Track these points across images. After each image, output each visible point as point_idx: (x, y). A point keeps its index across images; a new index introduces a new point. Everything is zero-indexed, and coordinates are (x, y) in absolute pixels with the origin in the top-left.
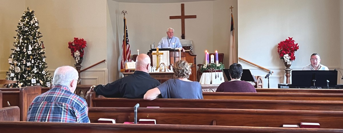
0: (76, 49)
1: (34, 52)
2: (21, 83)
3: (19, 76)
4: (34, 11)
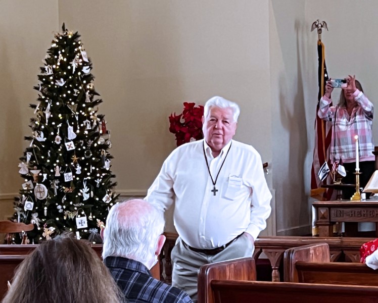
1: (81, 143)
2: (51, 228)
3: (44, 210)
4: (79, 34)
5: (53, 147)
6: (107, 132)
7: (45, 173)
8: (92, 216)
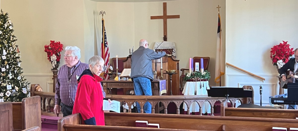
0: (52, 53)
1: (9, 56)
4: (8, 13)
6: (19, 52)
8: (13, 85)
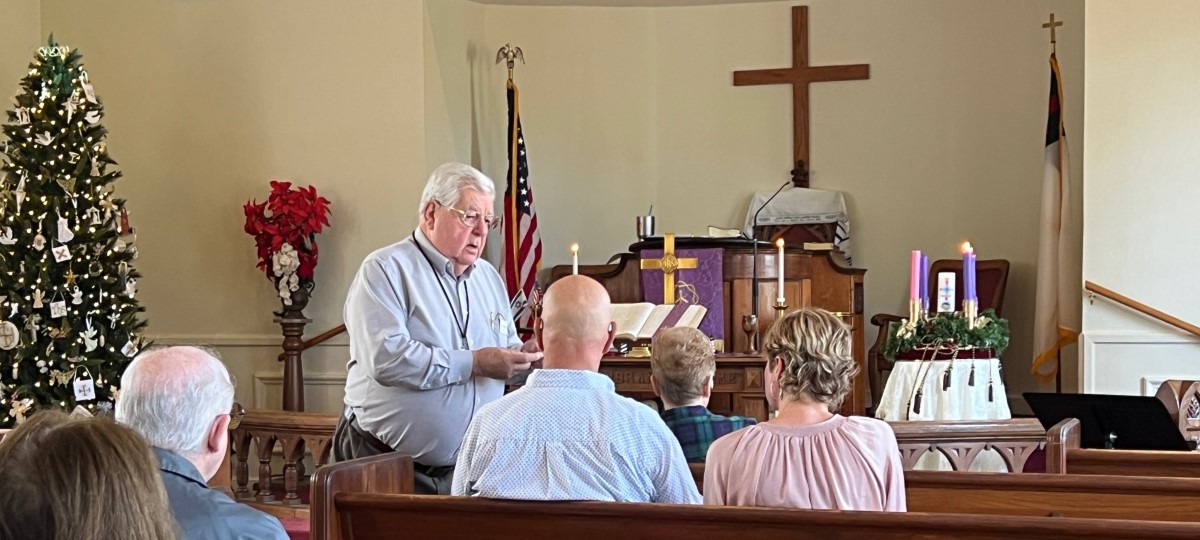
0: (277, 239)
1: (82, 249)
2: (26, 400)
3: (12, 368)
4: (79, 52)
5: (29, 255)
6: (130, 231)
7: (15, 302)
8: (103, 381)
